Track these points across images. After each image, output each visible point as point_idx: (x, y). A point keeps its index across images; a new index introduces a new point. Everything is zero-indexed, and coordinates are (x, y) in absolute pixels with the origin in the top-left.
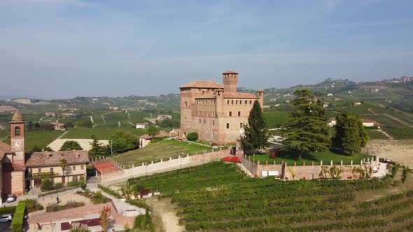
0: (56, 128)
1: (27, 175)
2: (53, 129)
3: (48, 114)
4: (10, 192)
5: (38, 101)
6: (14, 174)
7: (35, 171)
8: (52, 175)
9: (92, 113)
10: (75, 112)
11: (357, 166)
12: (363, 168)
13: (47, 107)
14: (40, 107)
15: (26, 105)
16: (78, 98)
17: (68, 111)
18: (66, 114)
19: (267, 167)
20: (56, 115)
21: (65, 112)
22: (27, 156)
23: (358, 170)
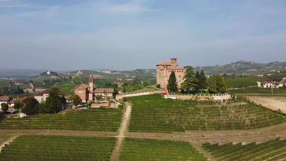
0: (119, 86)
1: (94, 95)
2: (117, 87)
3: (118, 79)
4: (88, 99)
5: (114, 72)
6: (89, 94)
7: (96, 94)
8: (101, 96)
9: (143, 79)
10: (134, 78)
11: (207, 97)
12: (209, 97)
13: (119, 75)
14: (116, 75)
15: (108, 74)
16: (137, 70)
17: (130, 78)
18: (128, 80)
19: (172, 95)
20: (123, 80)
21: (128, 78)
22: (94, 89)
23: (207, 98)
